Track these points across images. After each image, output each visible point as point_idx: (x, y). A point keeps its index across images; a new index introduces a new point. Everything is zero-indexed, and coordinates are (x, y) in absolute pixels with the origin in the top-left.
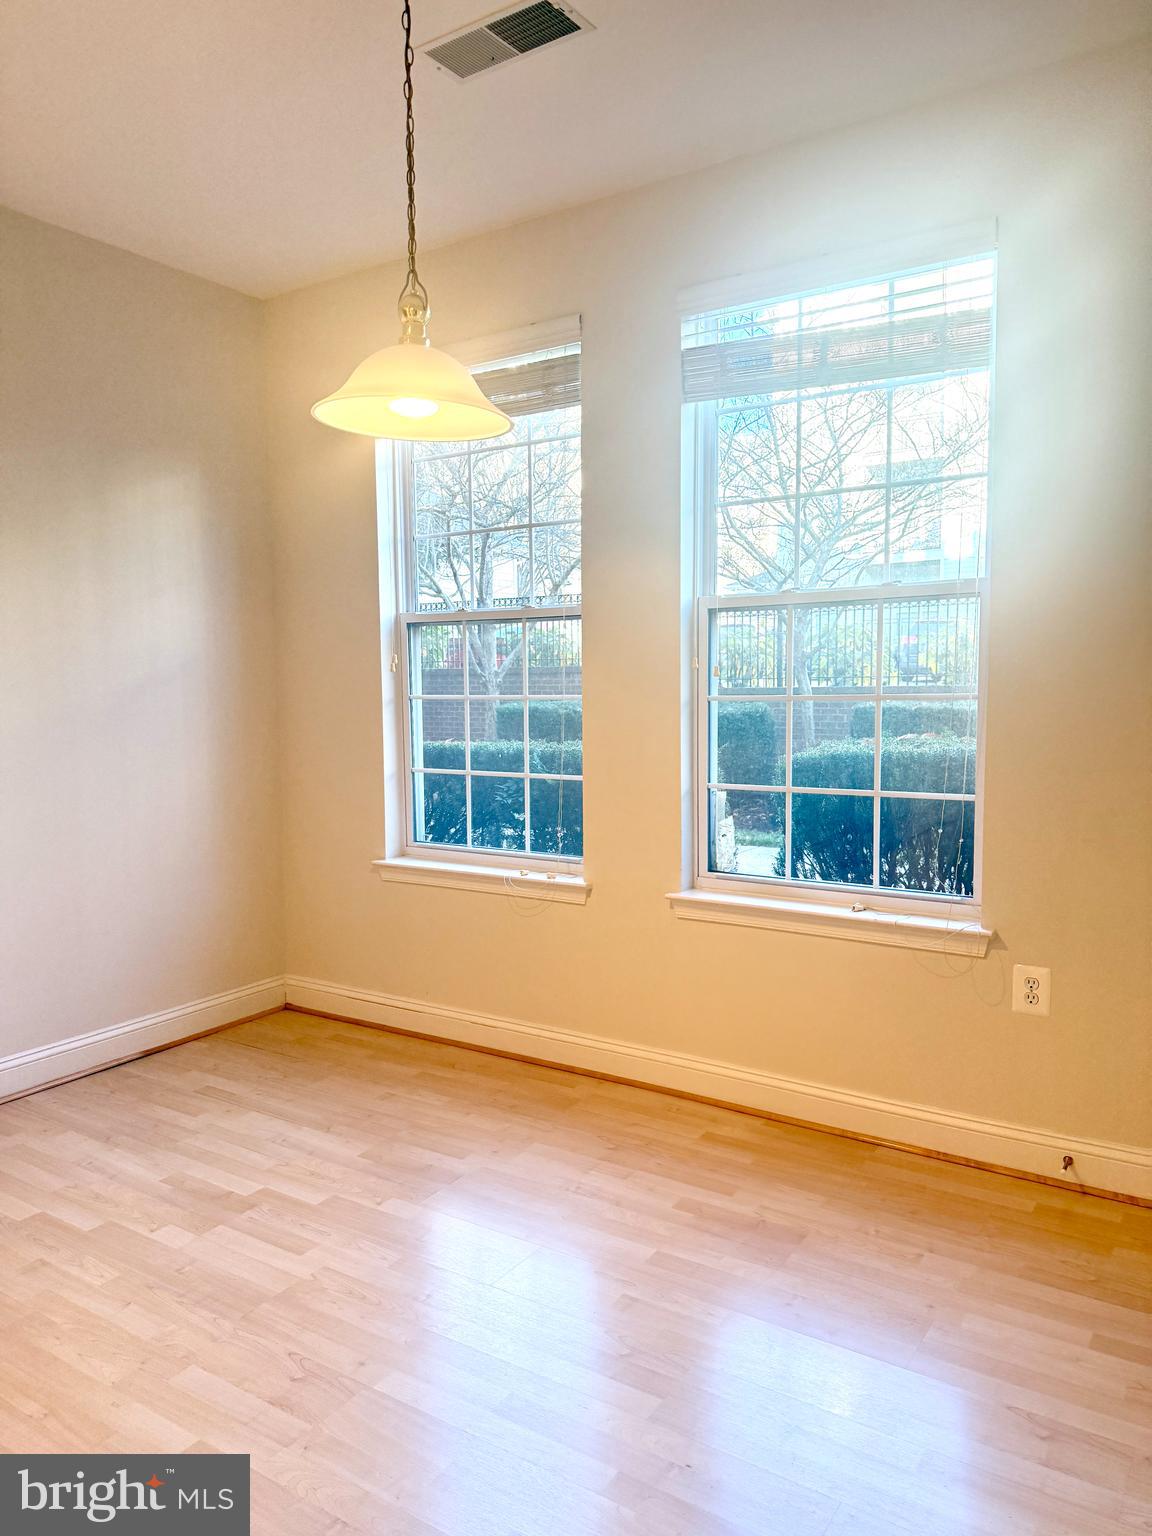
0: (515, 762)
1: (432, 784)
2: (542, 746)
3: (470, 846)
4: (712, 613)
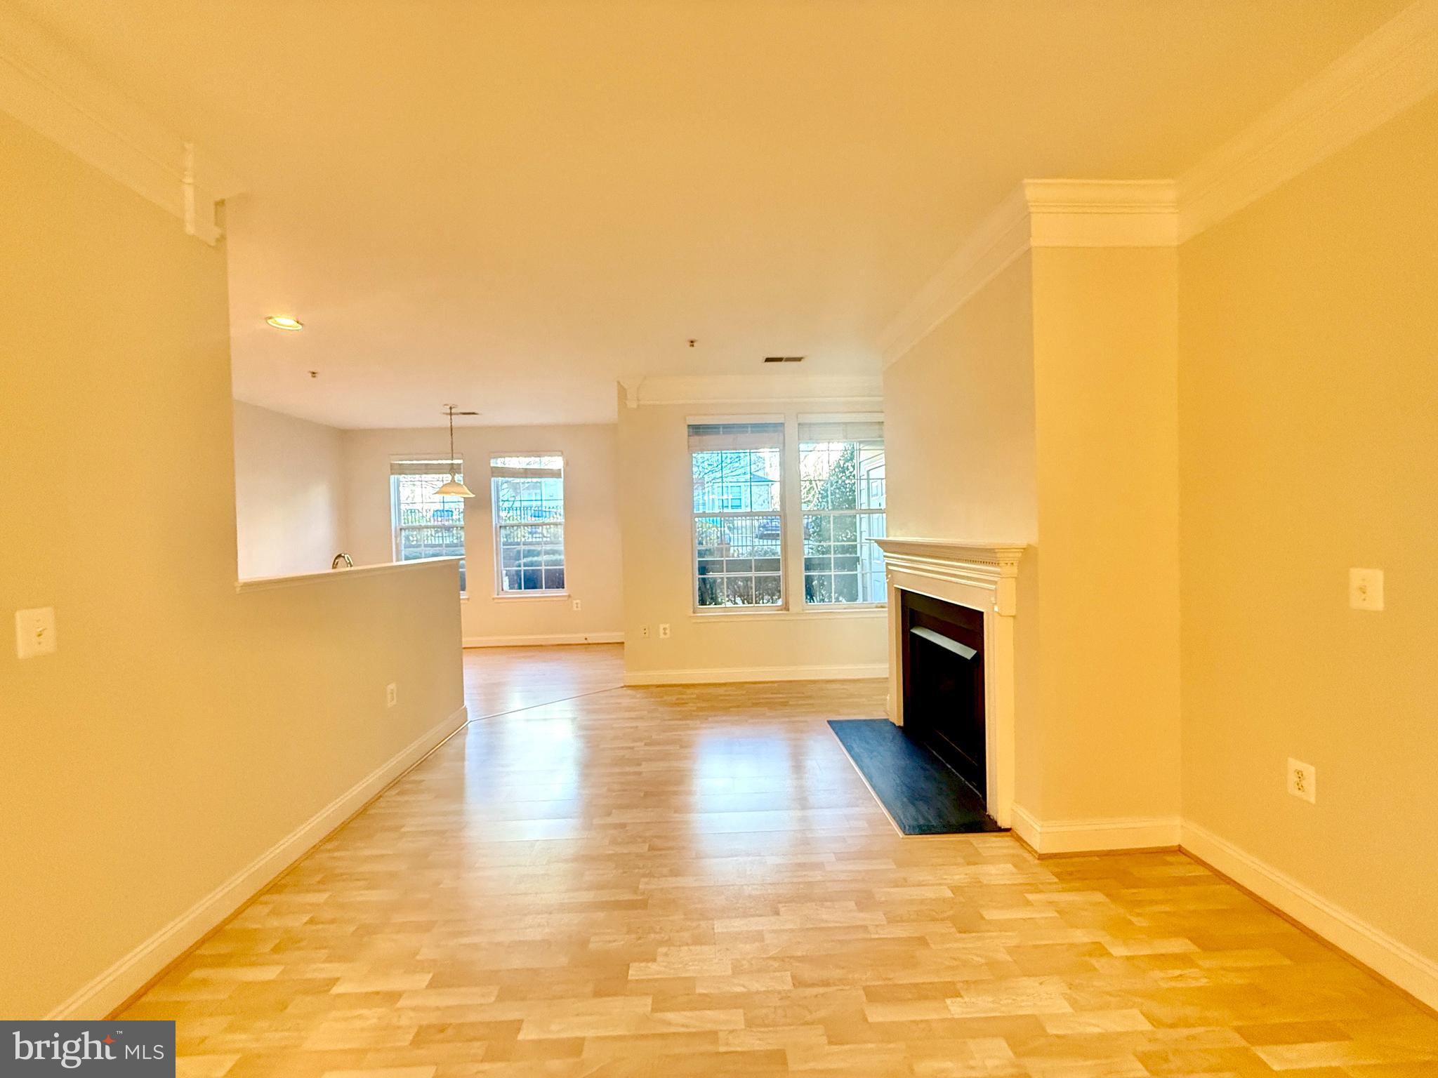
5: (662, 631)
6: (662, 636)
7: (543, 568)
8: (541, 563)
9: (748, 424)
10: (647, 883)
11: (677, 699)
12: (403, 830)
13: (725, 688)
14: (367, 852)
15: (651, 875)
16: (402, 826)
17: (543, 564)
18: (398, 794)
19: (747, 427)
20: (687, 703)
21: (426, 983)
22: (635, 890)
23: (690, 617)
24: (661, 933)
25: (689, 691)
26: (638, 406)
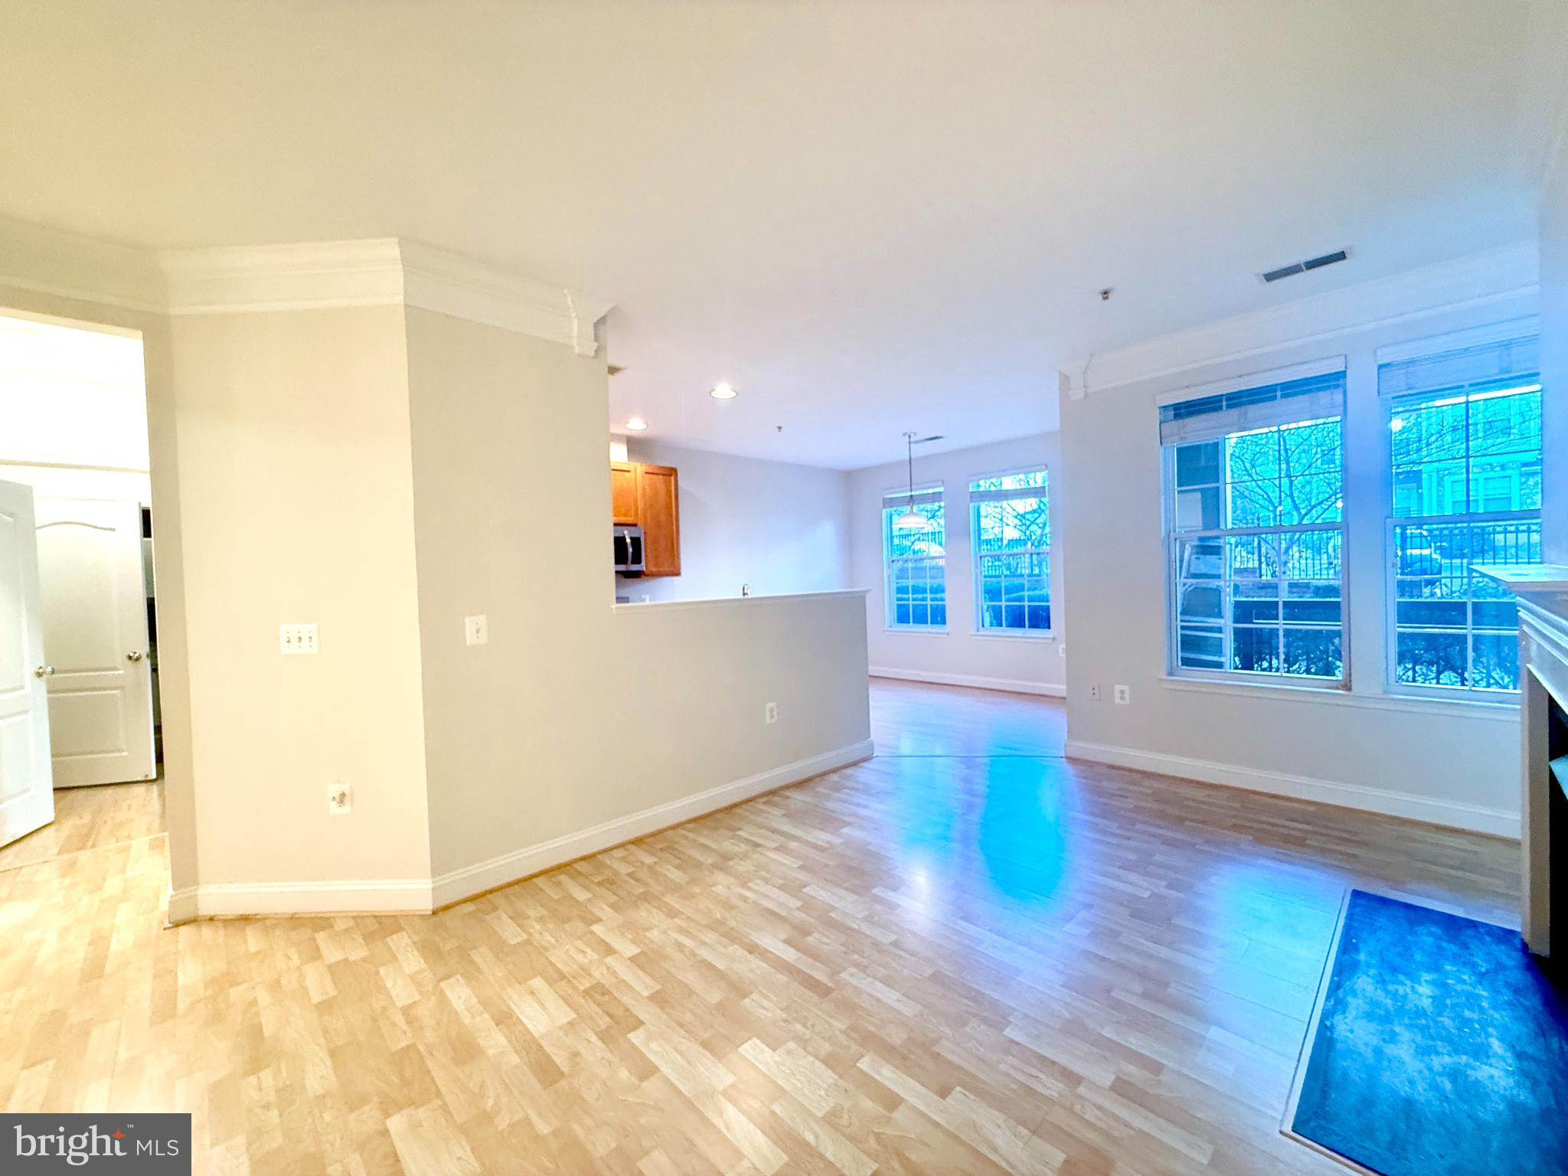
0: (924, 599)
1: (899, 606)
2: (933, 596)
3: (911, 623)
4: (981, 557)
5: (1117, 695)
6: (1118, 700)
7: (1026, 604)
8: (1024, 599)
9: (1277, 385)
10: (852, 975)
11: (1119, 789)
12: (739, 833)
13: (1207, 792)
14: (702, 840)
15: (863, 968)
16: (739, 829)
17: (1026, 599)
18: (764, 803)
19: (1275, 391)
20: (1127, 797)
21: (631, 955)
22: (834, 974)
23: (1161, 680)
24: (808, 1029)
25: (1146, 783)
26: (1086, 395)
